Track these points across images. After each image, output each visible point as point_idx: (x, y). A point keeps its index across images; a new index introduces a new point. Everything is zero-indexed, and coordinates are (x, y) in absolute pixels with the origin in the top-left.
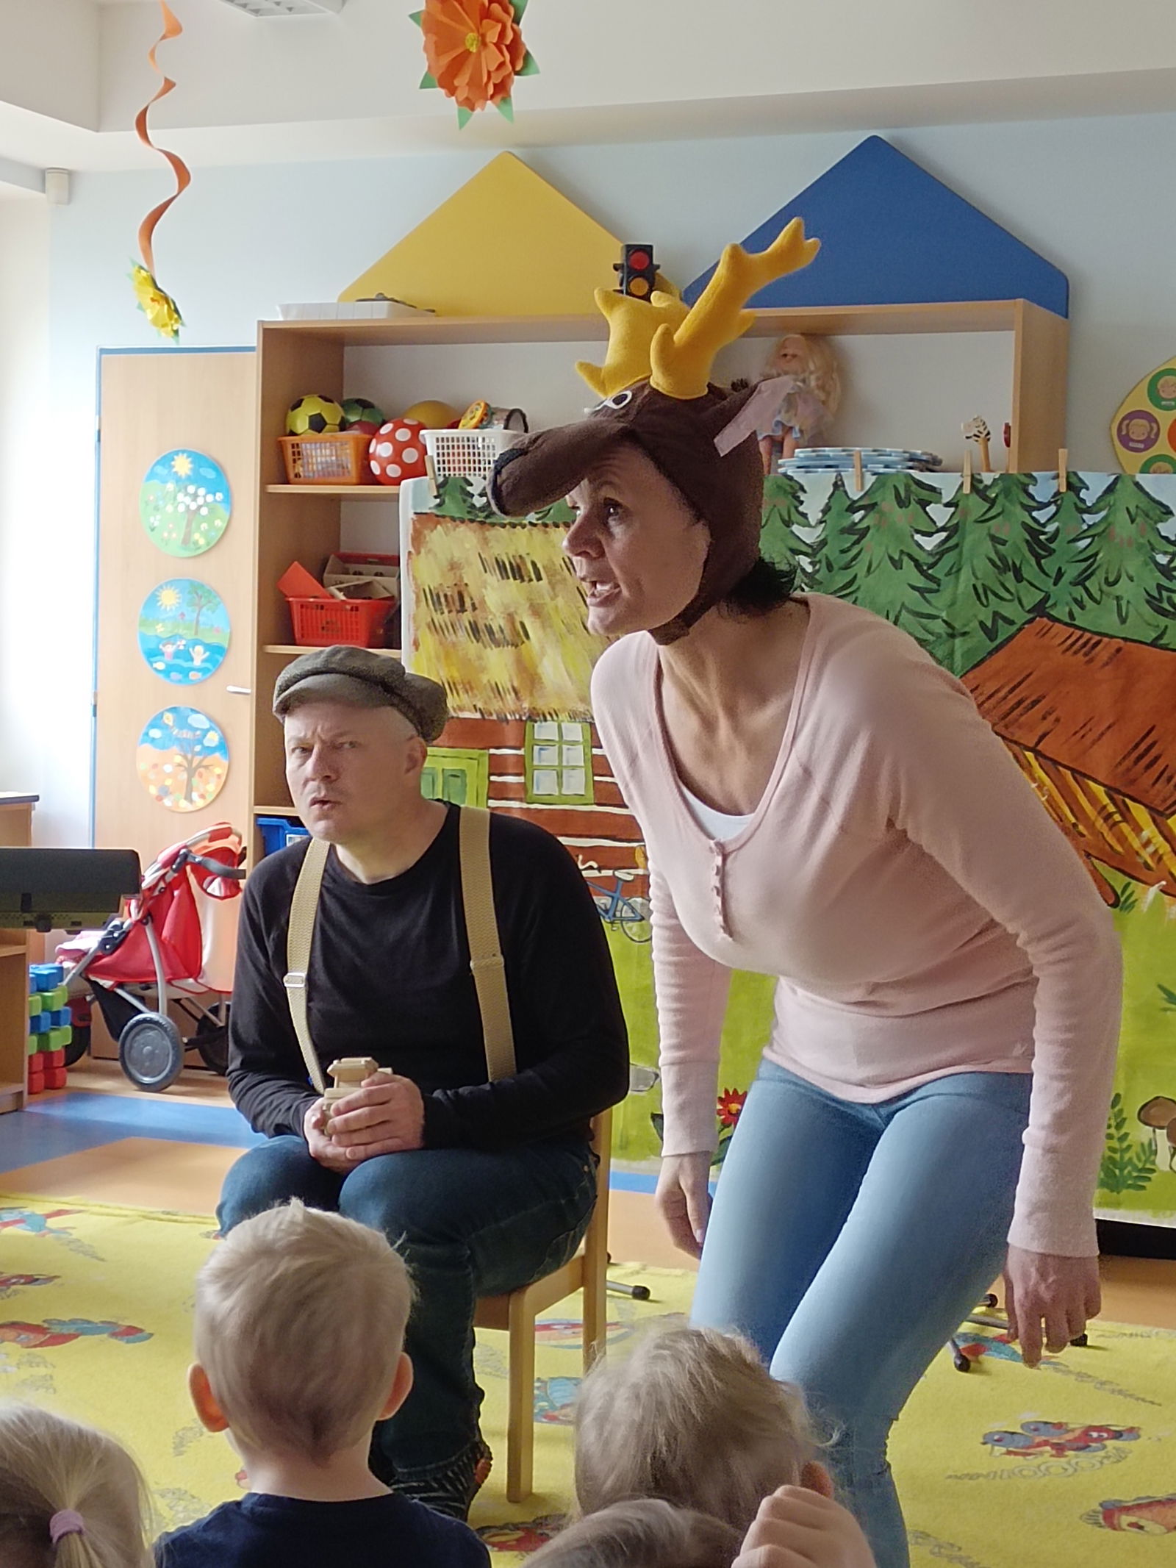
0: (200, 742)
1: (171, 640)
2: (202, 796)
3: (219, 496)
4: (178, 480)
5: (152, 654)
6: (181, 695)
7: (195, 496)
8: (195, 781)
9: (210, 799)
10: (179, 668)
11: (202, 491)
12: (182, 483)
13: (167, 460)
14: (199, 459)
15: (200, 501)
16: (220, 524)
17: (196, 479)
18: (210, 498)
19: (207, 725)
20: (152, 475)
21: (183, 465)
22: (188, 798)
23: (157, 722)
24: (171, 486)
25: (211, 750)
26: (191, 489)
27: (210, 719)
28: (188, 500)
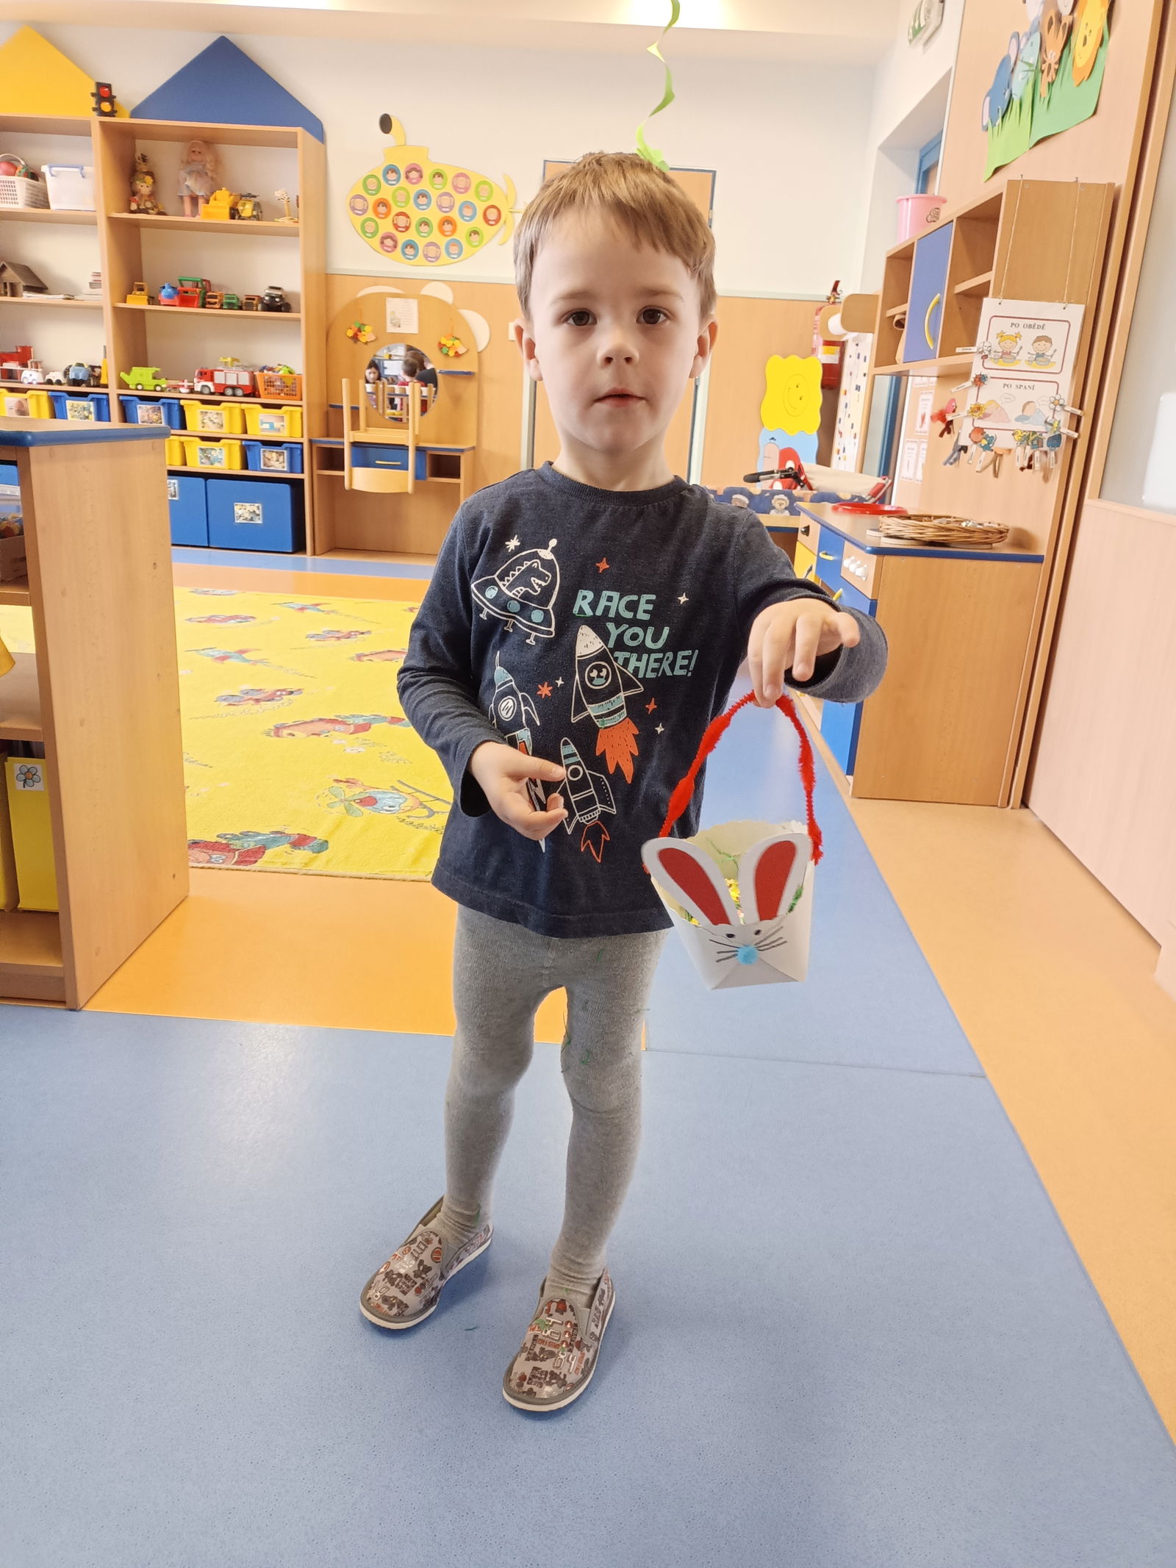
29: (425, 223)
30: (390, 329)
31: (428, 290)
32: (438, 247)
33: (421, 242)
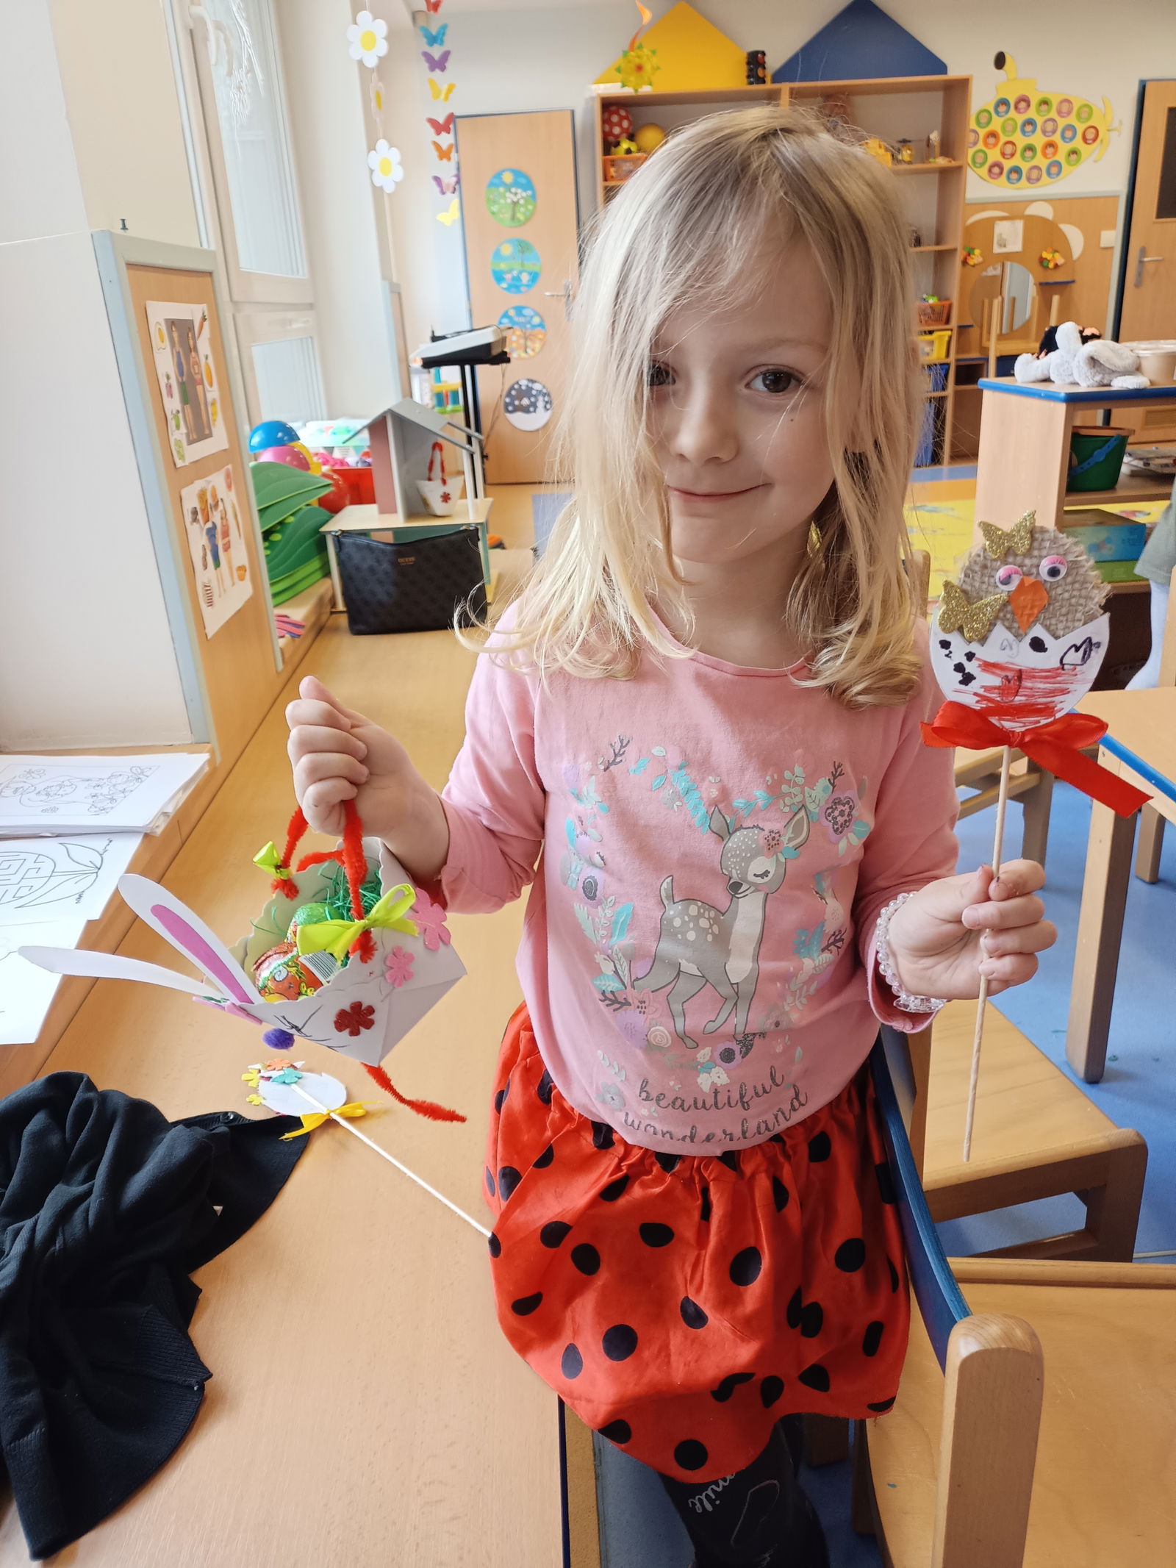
0: (529, 322)
1: (509, 272)
2: (533, 350)
3: (530, 193)
4: (505, 185)
5: (499, 277)
6: (517, 299)
7: (516, 194)
8: (529, 343)
9: (537, 350)
10: (515, 286)
11: (519, 191)
12: (508, 187)
13: (498, 175)
14: (517, 173)
15: (519, 196)
16: (530, 207)
17: (516, 184)
18: (524, 194)
19: (532, 313)
20: (491, 185)
21: (508, 178)
22: (526, 352)
23: (506, 315)
24: (502, 189)
25: (534, 326)
26: (513, 190)
27: (533, 310)
28: (512, 196)
29: (1030, 148)
30: (997, 250)
31: (1032, 210)
32: (1039, 169)
33: (1025, 167)
